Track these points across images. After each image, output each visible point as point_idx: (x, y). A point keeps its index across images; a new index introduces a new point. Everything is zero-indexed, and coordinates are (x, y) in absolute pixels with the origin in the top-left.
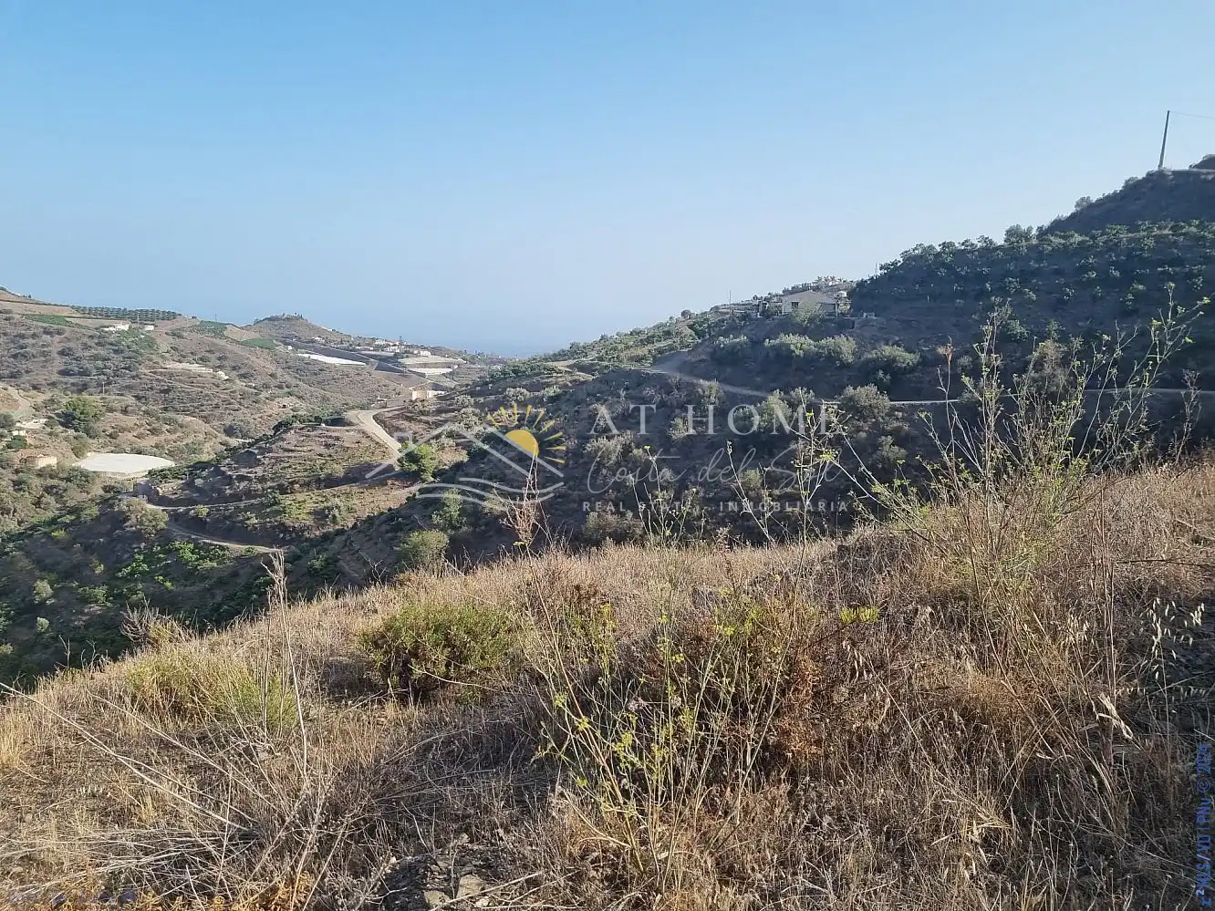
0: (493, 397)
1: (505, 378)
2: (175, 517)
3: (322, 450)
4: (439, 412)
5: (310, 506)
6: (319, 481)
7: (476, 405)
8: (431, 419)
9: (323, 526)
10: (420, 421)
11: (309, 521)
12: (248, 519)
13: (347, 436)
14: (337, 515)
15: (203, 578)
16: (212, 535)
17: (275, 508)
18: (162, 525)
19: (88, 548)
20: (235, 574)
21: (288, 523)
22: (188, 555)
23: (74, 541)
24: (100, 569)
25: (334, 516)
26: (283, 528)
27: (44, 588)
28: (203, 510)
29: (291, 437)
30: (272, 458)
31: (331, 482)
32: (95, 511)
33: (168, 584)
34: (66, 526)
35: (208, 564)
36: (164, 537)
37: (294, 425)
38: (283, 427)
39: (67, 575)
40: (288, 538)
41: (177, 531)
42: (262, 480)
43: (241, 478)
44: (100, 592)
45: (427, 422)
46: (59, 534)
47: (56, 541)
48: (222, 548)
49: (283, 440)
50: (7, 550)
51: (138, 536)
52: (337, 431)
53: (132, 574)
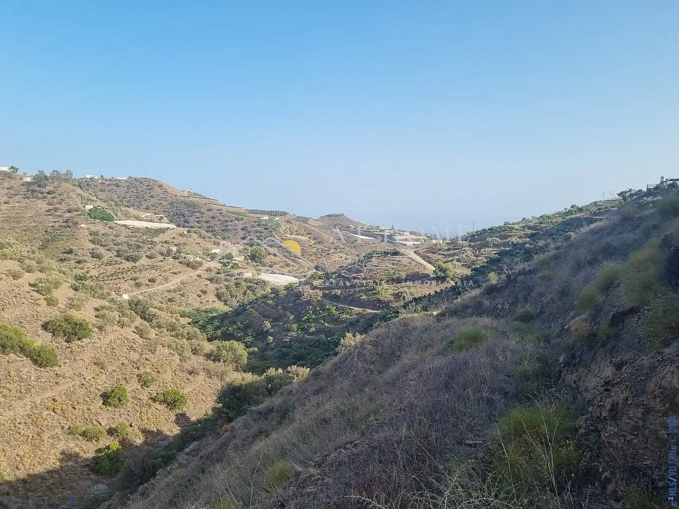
0: (479, 242)
1: (485, 233)
2: (325, 296)
3: (391, 266)
4: (449, 249)
5: (390, 291)
6: (393, 280)
7: (470, 246)
8: (446, 253)
9: (398, 301)
10: (440, 254)
11: (392, 298)
12: (361, 296)
13: (405, 261)
14: (405, 296)
15: (342, 322)
16: (342, 303)
17: (374, 291)
18: (319, 298)
19: (284, 308)
20: (358, 321)
21: (381, 298)
22: (334, 311)
23: (277, 305)
24: (292, 317)
25: (404, 297)
26: (379, 301)
27: (268, 325)
28: (339, 292)
29: (374, 261)
30: (368, 269)
31: (399, 281)
32: (285, 292)
33: (326, 324)
34: (272, 299)
35: (344, 316)
36: (322, 305)
37: (374, 255)
38: (369, 257)
39: (276, 320)
40: (381, 306)
41: (326, 301)
42: (365, 279)
43: (355, 278)
44: (295, 326)
45: (444, 255)
46: (270, 302)
47: (269, 305)
48: (350, 309)
49: (371, 261)
50: (247, 308)
51: (309, 303)
52: (397, 258)
53: (308, 319)
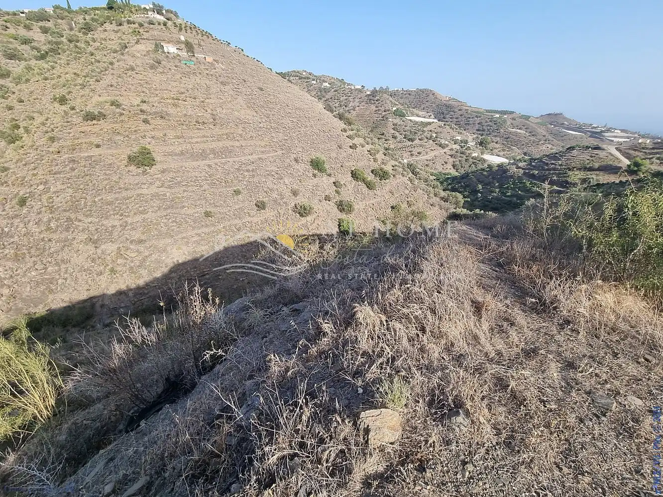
2: (525, 174)
3: (589, 158)
4: (653, 148)
5: (579, 176)
6: (586, 168)
8: (647, 151)
9: (583, 184)
10: (641, 152)
11: (578, 181)
12: (553, 177)
13: (602, 154)
15: (532, 192)
16: (536, 180)
17: (565, 175)
18: (520, 175)
19: (493, 178)
21: (569, 181)
22: (528, 185)
23: (489, 176)
24: (497, 184)
25: (590, 181)
26: (567, 182)
27: (480, 187)
28: (536, 172)
29: (575, 152)
30: (566, 158)
31: (591, 169)
32: (497, 168)
33: (520, 192)
34: (487, 171)
35: (535, 189)
36: (520, 179)
37: (576, 148)
38: (571, 148)
39: (487, 184)
40: (567, 185)
41: (524, 177)
42: (561, 165)
43: (552, 164)
44: (497, 190)
45: (646, 152)
46: (485, 173)
49: (571, 153)
50: (470, 175)
51: (512, 177)
52: (596, 152)
53: (508, 187)
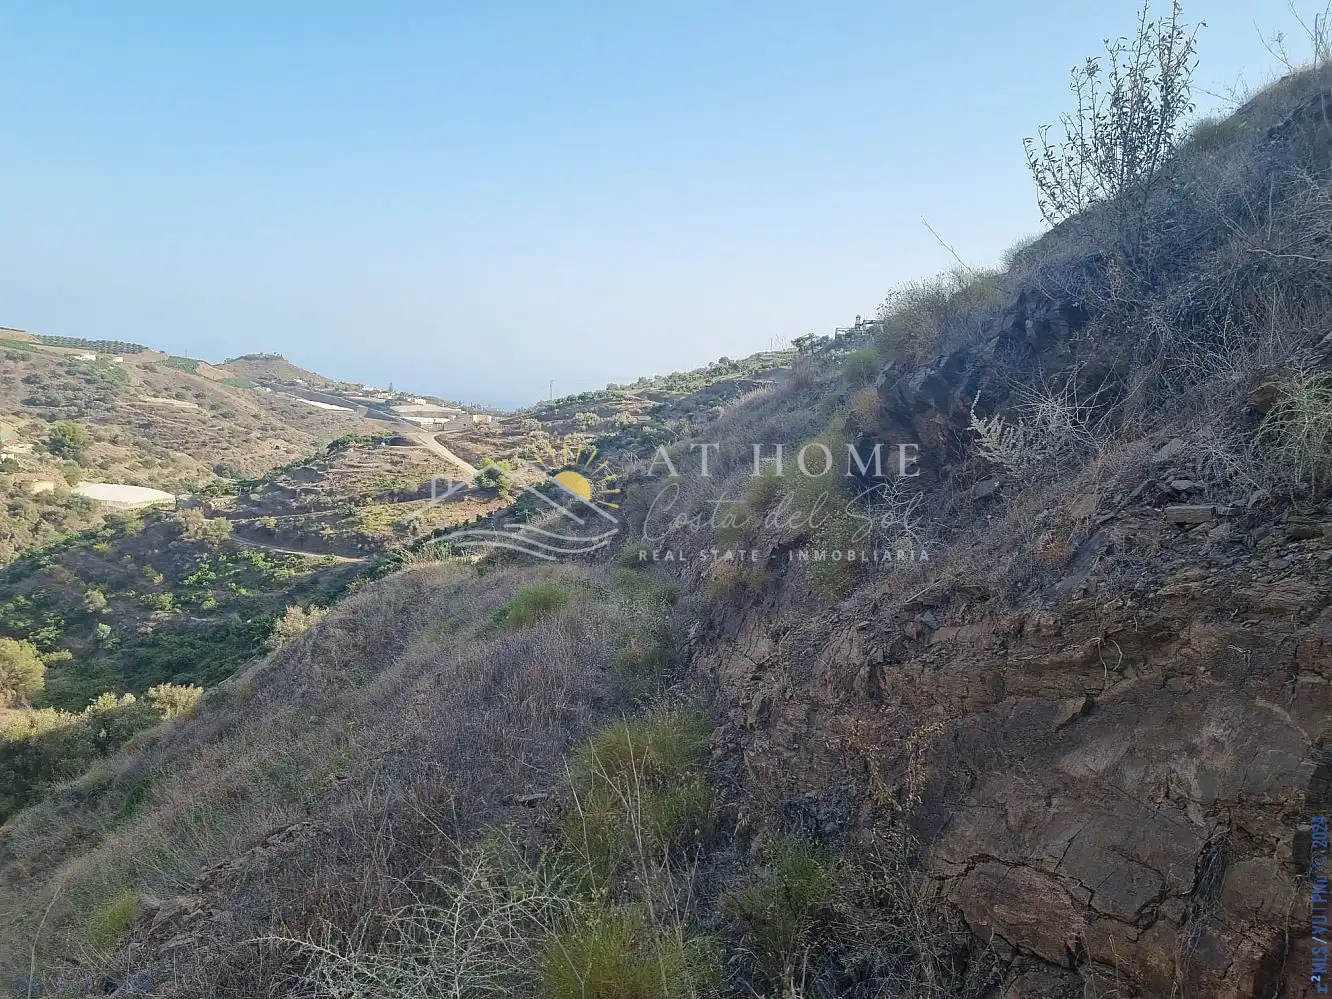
0: (561, 422)
1: (571, 404)
2: (238, 529)
3: (389, 467)
4: (504, 435)
5: (386, 518)
6: (392, 494)
7: (544, 428)
8: (498, 441)
9: (403, 537)
10: (486, 443)
11: (388, 532)
12: (323, 529)
13: (415, 455)
14: (417, 526)
15: (281, 585)
16: (280, 545)
17: (350, 519)
18: (226, 536)
19: (139, 560)
20: (315, 581)
21: (366, 533)
22: (261, 564)
23: (121, 554)
24: (159, 579)
25: (415, 528)
26: (362, 538)
27: (97, 598)
28: (272, 522)
29: (352, 455)
30: (337, 473)
31: (405, 496)
32: (141, 525)
33: (243, 591)
34: (105, 539)
35: (285, 573)
36: (230, 549)
37: (351, 444)
38: (338, 446)
39: (120, 585)
40: (366, 548)
41: (241, 542)
42: (330, 493)
43: (307, 492)
44: (167, 598)
45: (495, 444)
46: (102, 547)
47: (100, 554)
48: (299, 557)
49: (344, 457)
50: (43, 562)
51: (200, 546)
52: (400, 450)
53: (199, 582)
